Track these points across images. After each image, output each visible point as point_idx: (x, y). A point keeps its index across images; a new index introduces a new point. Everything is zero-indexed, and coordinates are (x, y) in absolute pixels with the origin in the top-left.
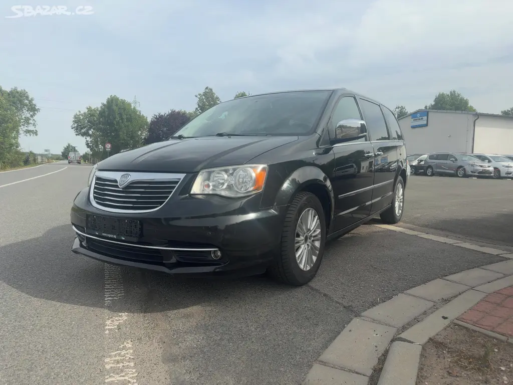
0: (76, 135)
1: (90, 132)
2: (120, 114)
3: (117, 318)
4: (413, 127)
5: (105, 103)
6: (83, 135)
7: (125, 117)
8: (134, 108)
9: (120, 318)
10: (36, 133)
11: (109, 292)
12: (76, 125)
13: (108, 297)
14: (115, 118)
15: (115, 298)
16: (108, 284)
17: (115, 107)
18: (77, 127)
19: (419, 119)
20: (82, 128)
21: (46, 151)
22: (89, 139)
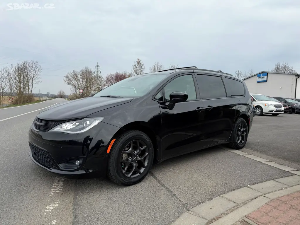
3: (53, 205)
4: (259, 82)
9: (55, 205)
11: (55, 187)
13: (53, 191)
15: (57, 192)
16: (55, 182)
19: (262, 77)
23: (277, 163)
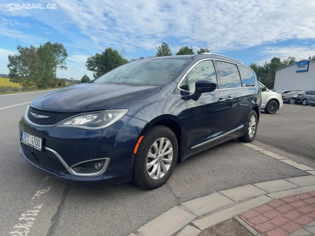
0: (88, 70)
1: (95, 69)
2: (112, 59)
3: (44, 190)
4: (298, 72)
5: (104, 51)
6: (91, 70)
7: (114, 61)
8: (120, 55)
9: (46, 190)
10: (66, 68)
12: (88, 64)
14: (109, 61)
17: (109, 55)
18: (89, 65)
19: (302, 66)
20: (91, 66)
21: (71, 78)
22: (95, 72)
23: (295, 161)
